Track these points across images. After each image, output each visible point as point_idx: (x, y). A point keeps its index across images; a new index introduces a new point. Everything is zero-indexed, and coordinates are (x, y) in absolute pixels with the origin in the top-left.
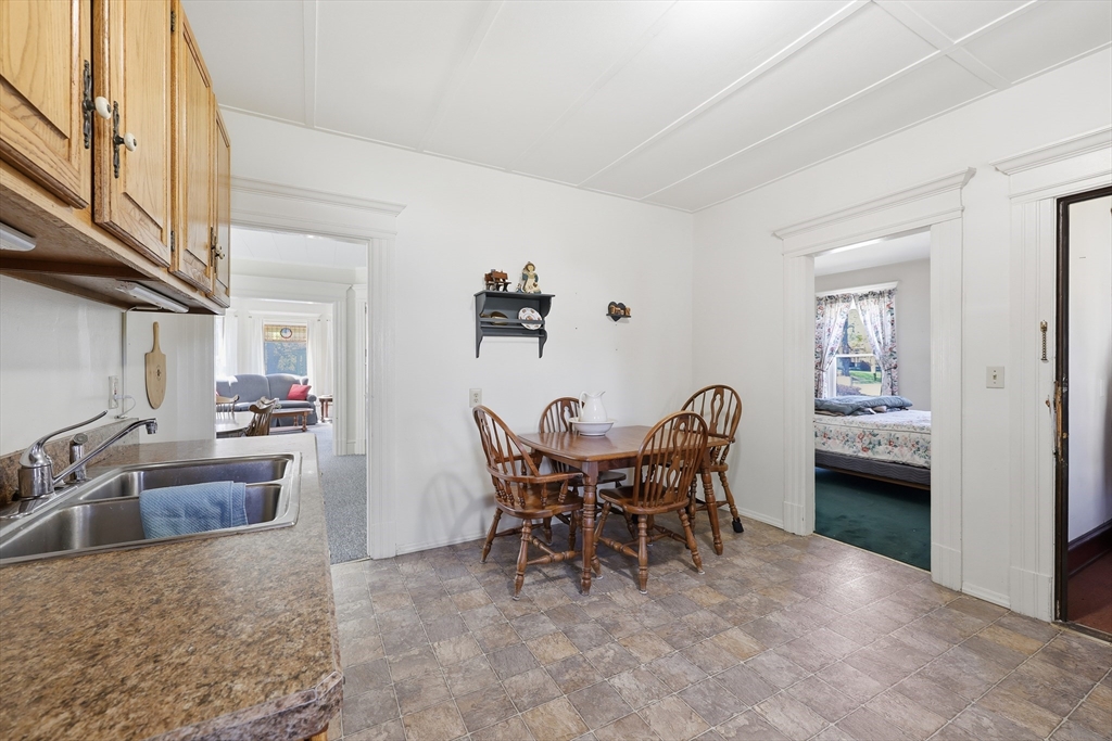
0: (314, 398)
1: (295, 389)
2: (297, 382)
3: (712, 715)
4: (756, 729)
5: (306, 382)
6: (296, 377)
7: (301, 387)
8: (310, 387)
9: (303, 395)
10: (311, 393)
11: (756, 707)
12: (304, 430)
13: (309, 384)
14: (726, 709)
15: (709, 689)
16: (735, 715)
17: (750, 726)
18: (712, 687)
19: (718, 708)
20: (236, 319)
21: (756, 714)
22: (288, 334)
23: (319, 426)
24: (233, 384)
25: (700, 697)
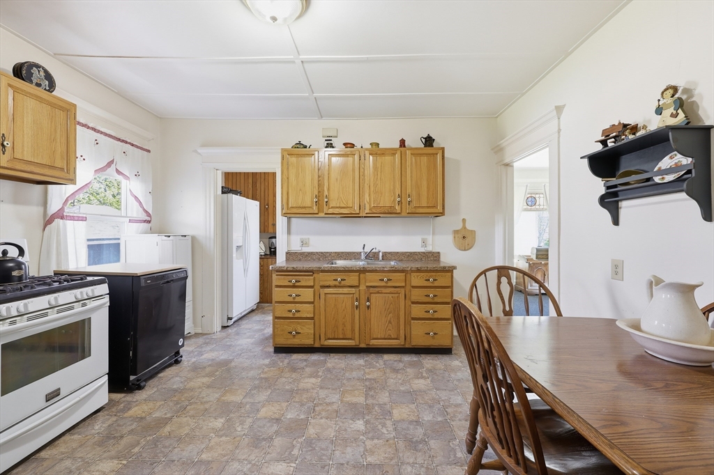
3: (310, 443)
4: (287, 453)
11: (294, 465)
14: (307, 451)
15: (324, 455)
16: (301, 452)
17: (290, 453)
18: (324, 458)
19: (310, 449)
21: (292, 462)
25: (323, 446)
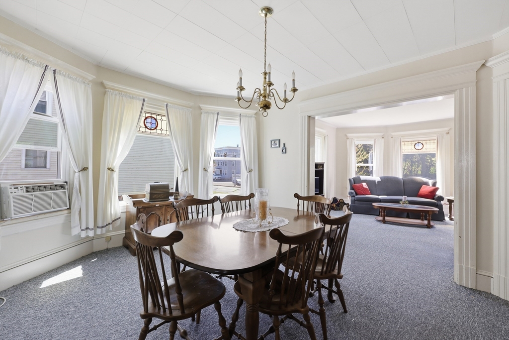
0: (441, 198)
1: (424, 189)
2: (426, 184)
5: (434, 184)
6: (425, 180)
7: (430, 188)
8: (437, 189)
9: (432, 194)
10: (439, 193)
12: (429, 226)
13: (437, 186)
20: (383, 140)
22: (421, 146)
23: (446, 224)
24: (378, 182)
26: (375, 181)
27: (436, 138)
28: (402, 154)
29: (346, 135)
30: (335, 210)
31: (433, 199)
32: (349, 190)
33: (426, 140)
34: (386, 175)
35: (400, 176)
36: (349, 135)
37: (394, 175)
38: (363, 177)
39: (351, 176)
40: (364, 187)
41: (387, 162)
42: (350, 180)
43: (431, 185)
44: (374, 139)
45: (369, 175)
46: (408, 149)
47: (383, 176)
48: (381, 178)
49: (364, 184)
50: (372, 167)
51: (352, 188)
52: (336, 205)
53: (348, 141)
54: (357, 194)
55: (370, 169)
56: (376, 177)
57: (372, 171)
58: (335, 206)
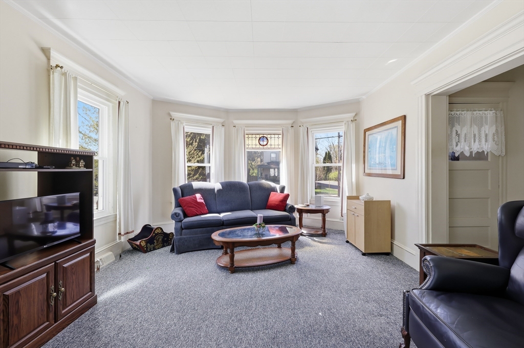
0: (292, 209)
1: (275, 197)
5: (282, 190)
7: (279, 195)
8: (287, 196)
9: (283, 204)
10: (290, 202)
12: (293, 261)
13: (286, 192)
20: (223, 128)
22: (265, 141)
24: (219, 191)
26: (214, 190)
27: (280, 132)
28: (247, 150)
29: (169, 114)
30: (145, 252)
31: (285, 211)
32: (172, 208)
33: (271, 134)
34: (227, 180)
35: (244, 180)
36: (175, 115)
37: (237, 180)
38: (196, 184)
39: (178, 183)
40: (199, 200)
41: (228, 162)
42: (175, 190)
43: (279, 191)
44: (211, 126)
45: (206, 181)
46: (253, 144)
47: (223, 181)
48: (222, 184)
49: (198, 196)
50: (210, 167)
51: (178, 205)
52: (147, 242)
53: (173, 124)
54: (186, 216)
55: (207, 171)
56: (214, 184)
57: (209, 174)
58: (143, 244)
